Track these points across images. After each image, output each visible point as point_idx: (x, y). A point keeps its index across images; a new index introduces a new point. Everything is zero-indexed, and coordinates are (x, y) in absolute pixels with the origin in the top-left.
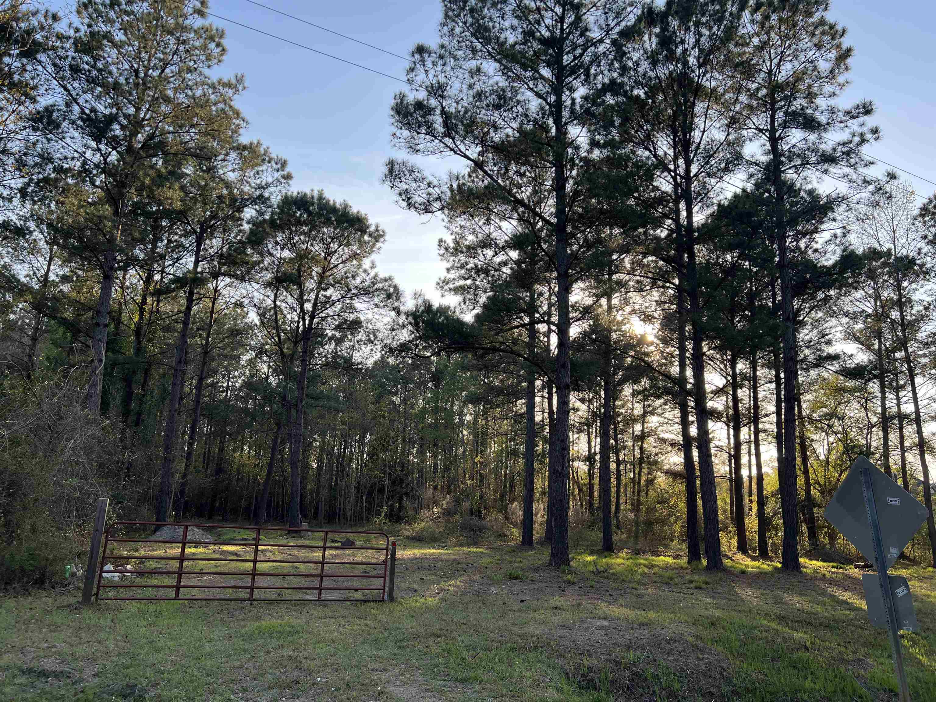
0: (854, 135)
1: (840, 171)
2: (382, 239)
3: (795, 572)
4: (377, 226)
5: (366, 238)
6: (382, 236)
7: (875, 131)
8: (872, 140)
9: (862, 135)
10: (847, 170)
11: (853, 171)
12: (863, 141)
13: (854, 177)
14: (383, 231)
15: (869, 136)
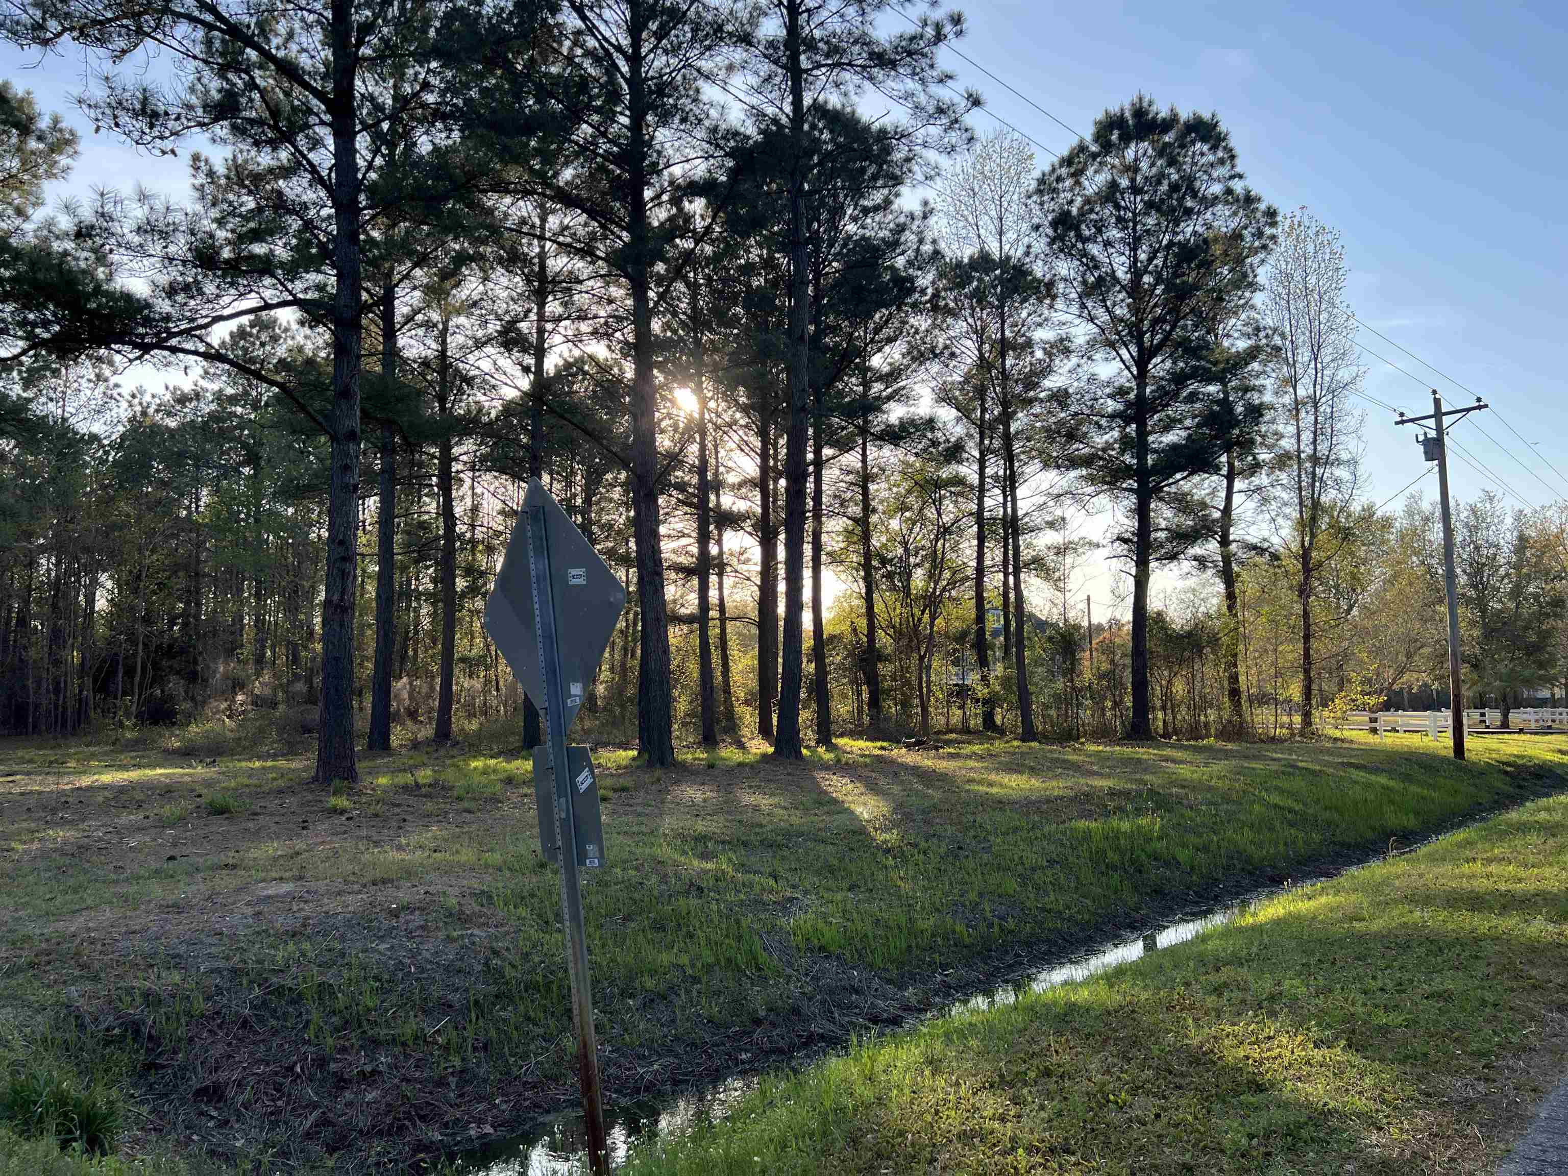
0: (925, 24)
1: (900, 86)
2: (70, 150)
3: (792, 760)
4: (56, 121)
5: (33, 144)
6: (68, 142)
7: (957, 20)
8: (951, 36)
9: (938, 27)
10: (911, 85)
11: (919, 87)
12: (939, 37)
13: (922, 99)
14: (72, 133)
15: (948, 29)
